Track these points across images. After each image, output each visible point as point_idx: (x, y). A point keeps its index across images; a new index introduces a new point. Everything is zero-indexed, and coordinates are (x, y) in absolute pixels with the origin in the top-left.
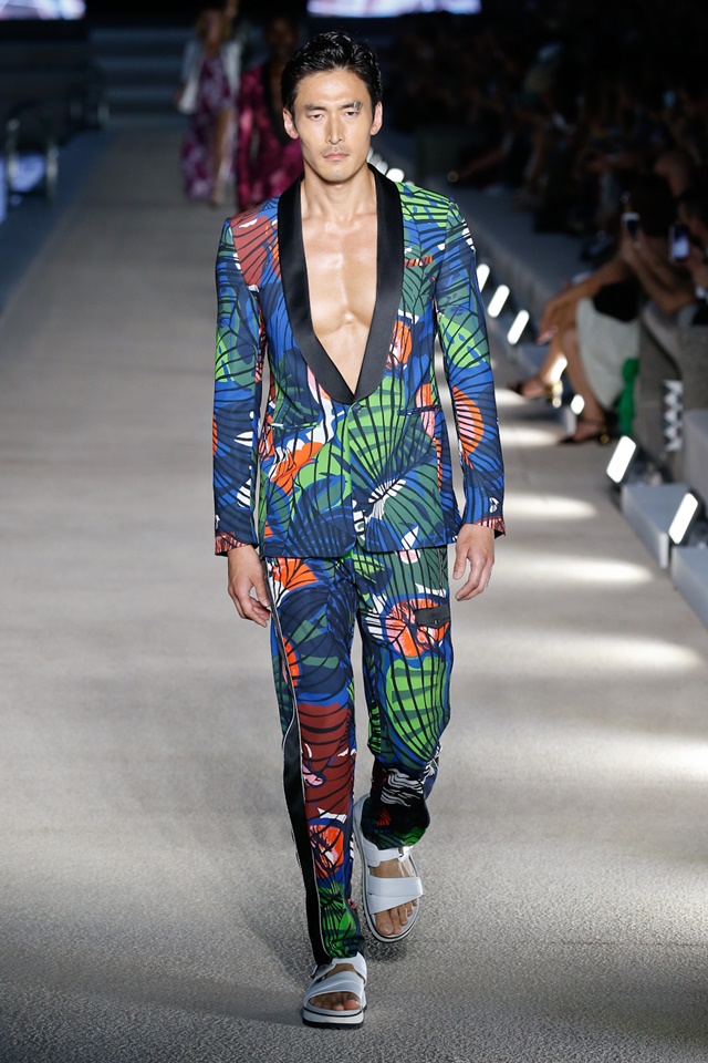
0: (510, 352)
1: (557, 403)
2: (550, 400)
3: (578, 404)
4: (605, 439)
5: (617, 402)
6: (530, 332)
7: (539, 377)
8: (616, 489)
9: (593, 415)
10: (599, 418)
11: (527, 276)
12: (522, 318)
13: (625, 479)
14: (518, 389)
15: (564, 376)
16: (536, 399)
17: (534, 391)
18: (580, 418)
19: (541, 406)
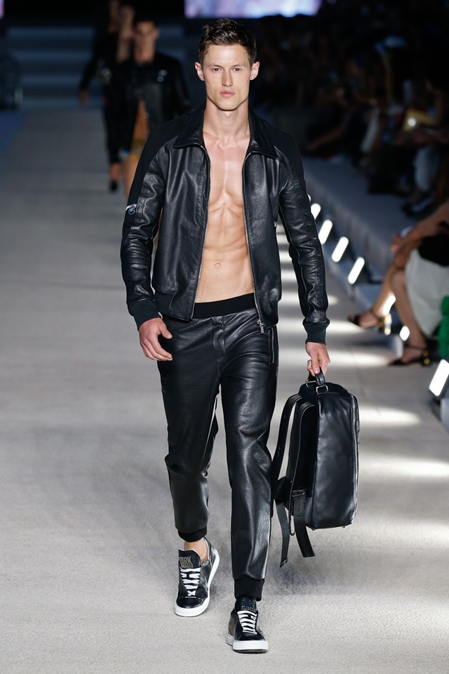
0: (350, 292)
1: (388, 331)
2: (382, 329)
3: (405, 333)
4: (427, 361)
5: (436, 331)
6: (365, 274)
7: (373, 311)
8: (436, 402)
9: (417, 341)
10: (423, 345)
11: (362, 228)
12: (360, 263)
13: (443, 394)
14: (356, 321)
15: (393, 309)
16: (371, 328)
17: (369, 322)
18: (406, 344)
19: (375, 334)
